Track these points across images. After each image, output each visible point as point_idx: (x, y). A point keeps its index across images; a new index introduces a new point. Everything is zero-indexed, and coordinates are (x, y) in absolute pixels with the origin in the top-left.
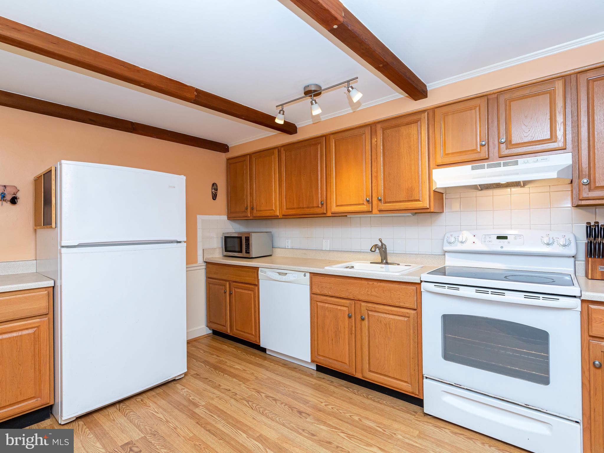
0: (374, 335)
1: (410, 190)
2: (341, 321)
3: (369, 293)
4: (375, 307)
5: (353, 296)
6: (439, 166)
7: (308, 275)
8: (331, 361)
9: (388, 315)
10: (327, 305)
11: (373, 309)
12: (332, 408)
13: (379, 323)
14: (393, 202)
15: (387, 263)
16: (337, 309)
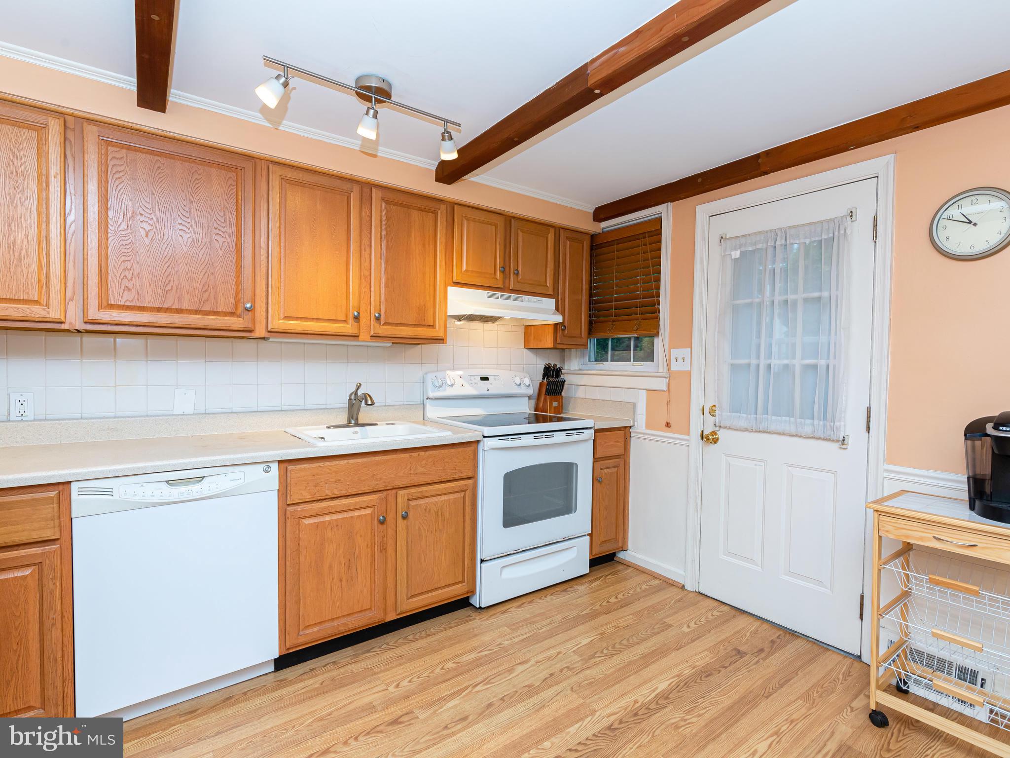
0: (420, 536)
1: (422, 310)
2: (361, 536)
3: (412, 472)
4: (422, 492)
5: (384, 484)
6: (456, 284)
7: (275, 467)
8: (336, 623)
9: (439, 497)
10: (328, 518)
11: (419, 495)
12: (410, 681)
13: (427, 515)
14: (397, 324)
15: (357, 425)
16: (352, 517)
